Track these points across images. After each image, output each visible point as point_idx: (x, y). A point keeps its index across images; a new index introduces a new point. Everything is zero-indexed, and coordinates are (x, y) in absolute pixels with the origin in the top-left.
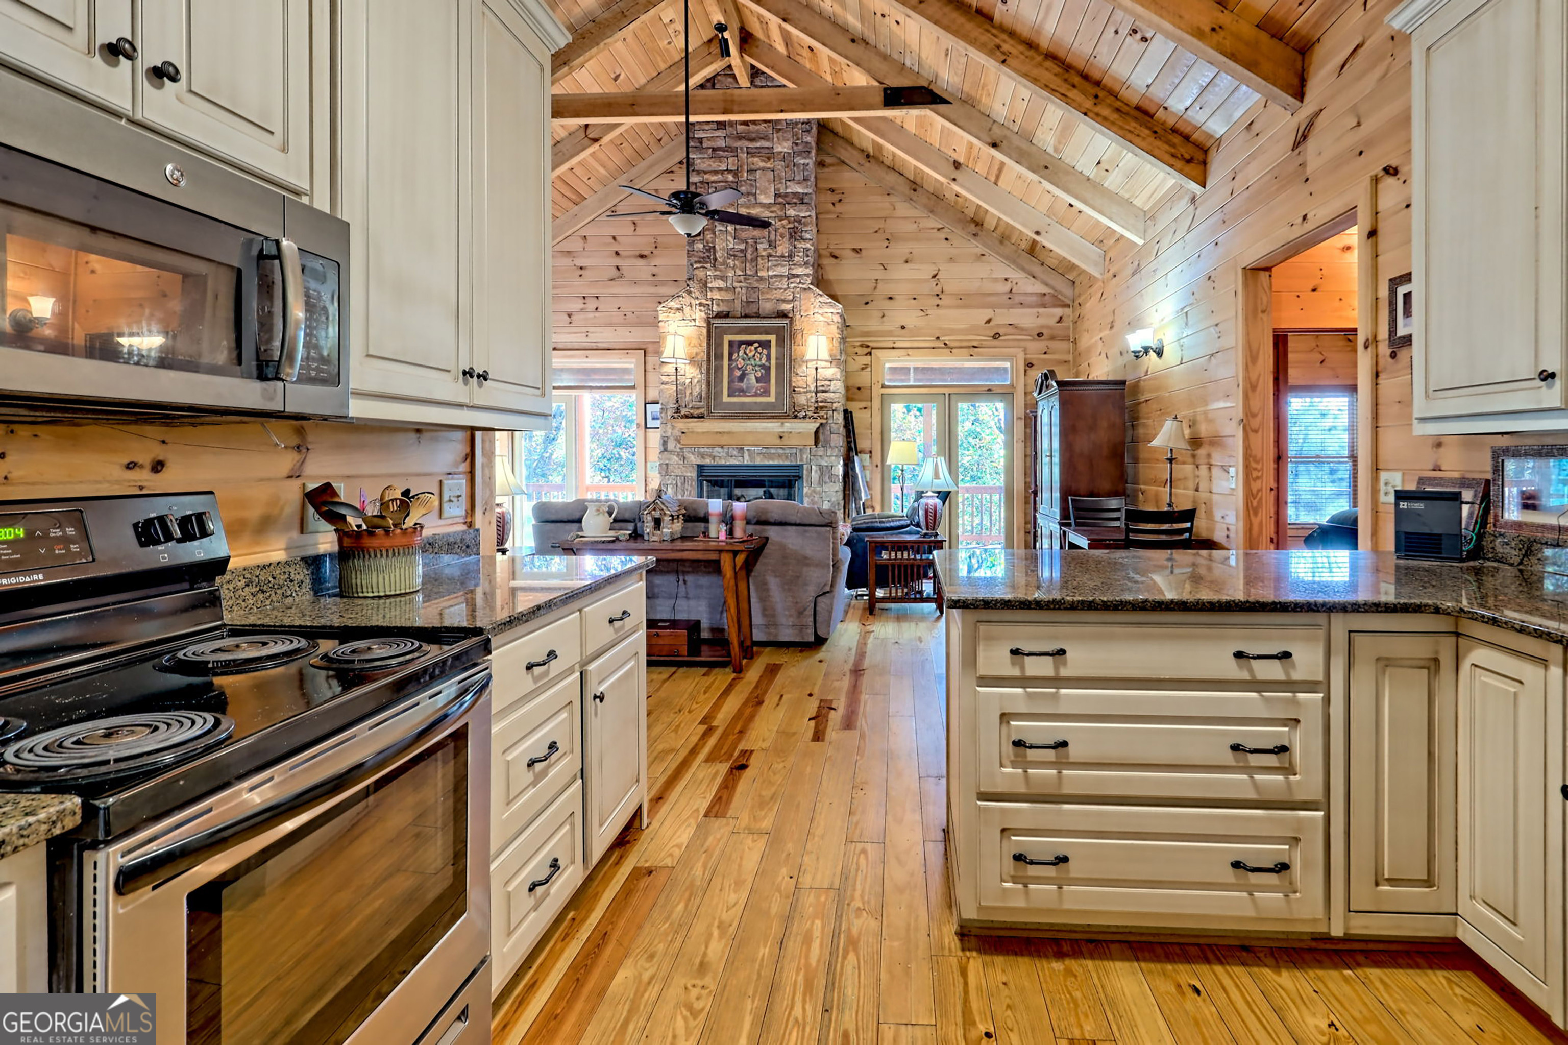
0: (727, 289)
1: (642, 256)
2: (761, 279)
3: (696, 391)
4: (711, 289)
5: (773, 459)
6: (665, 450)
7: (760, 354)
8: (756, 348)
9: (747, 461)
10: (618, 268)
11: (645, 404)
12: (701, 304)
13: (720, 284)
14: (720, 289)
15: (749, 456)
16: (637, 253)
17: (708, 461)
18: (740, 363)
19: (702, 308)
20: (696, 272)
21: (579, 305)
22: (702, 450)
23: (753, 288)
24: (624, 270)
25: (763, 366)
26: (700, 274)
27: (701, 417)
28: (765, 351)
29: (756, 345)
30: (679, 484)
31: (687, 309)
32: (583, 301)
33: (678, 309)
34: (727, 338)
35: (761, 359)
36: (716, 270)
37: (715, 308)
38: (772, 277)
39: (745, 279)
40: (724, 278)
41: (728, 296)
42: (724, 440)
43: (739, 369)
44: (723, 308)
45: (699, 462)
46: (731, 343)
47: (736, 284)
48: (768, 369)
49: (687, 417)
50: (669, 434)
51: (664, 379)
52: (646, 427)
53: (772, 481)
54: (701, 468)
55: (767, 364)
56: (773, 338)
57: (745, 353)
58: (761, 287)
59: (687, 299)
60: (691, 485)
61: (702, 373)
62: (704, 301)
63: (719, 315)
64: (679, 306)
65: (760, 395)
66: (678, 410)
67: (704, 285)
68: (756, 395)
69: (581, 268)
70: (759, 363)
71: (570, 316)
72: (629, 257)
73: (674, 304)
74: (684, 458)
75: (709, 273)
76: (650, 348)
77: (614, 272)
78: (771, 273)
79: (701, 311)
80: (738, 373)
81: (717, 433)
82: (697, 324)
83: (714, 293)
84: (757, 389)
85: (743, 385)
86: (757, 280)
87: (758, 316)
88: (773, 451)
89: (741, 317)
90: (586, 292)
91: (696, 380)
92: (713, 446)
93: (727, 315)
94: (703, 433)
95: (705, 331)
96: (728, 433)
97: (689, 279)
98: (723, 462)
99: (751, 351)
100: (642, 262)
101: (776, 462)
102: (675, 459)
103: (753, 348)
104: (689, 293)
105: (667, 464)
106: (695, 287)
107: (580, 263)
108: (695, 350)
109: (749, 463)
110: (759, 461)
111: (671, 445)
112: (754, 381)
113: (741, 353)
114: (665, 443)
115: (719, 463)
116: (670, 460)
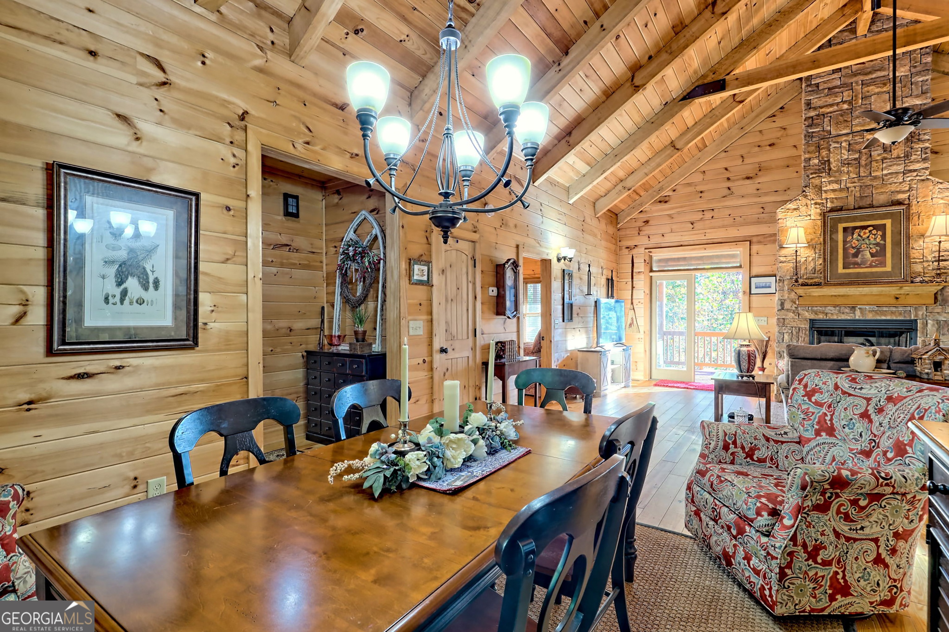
0: (841, 190)
1: (748, 178)
2: (876, 178)
3: (811, 266)
4: (826, 192)
5: (885, 315)
6: (783, 309)
7: (875, 235)
8: (870, 231)
9: (858, 315)
10: (729, 188)
11: (750, 278)
12: (816, 204)
13: (836, 186)
14: (834, 191)
15: (861, 313)
16: (744, 176)
17: (821, 317)
18: (855, 243)
19: (818, 206)
20: (813, 180)
21: (700, 216)
22: (816, 309)
23: (866, 186)
24: (733, 189)
25: (877, 244)
26: (817, 181)
27: (818, 285)
28: (880, 233)
29: (871, 228)
30: (794, 333)
31: (803, 209)
32: (702, 213)
33: (795, 209)
34: (841, 226)
35: (875, 239)
36: (830, 177)
37: (829, 205)
38: (886, 175)
39: (859, 180)
40: (838, 182)
41: (844, 195)
42: (838, 301)
43: (853, 248)
44: (837, 204)
45: (813, 317)
46: (845, 229)
47: (848, 185)
48: (883, 248)
49: (803, 285)
50: (786, 297)
51: (782, 259)
52: (750, 293)
53: (882, 332)
54: (812, 321)
55: (882, 242)
56: (888, 223)
57: (859, 235)
58: (875, 184)
59: (804, 201)
60: (805, 334)
61: (816, 253)
62: (819, 201)
63: (832, 210)
64: (796, 207)
65: (875, 266)
66: (797, 281)
67: (819, 189)
68: (871, 266)
69: (701, 192)
70: (874, 242)
71: (692, 224)
72: (738, 180)
73: (791, 206)
74: (799, 315)
75: (823, 180)
76: (754, 240)
77: (727, 192)
78: (885, 172)
79: (816, 208)
80: (853, 251)
81: (832, 296)
82: (813, 217)
83: (829, 193)
84: (872, 261)
85: (859, 260)
86: (871, 180)
87: (872, 206)
88: (885, 309)
89: (855, 209)
90: (704, 207)
91: (811, 259)
92: (826, 306)
93: (841, 209)
94: (819, 296)
95: (819, 223)
96: (843, 296)
97: (806, 187)
98: (835, 317)
99: (865, 233)
100: (748, 182)
101: (889, 318)
102: (791, 315)
103: (867, 231)
104: (806, 196)
105: (784, 319)
106: (810, 192)
107: (699, 188)
108: (810, 237)
109: (861, 318)
110: (870, 317)
111: (787, 305)
112: (869, 255)
113: (855, 236)
114: (782, 304)
115: (832, 318)
116: (786, 315)
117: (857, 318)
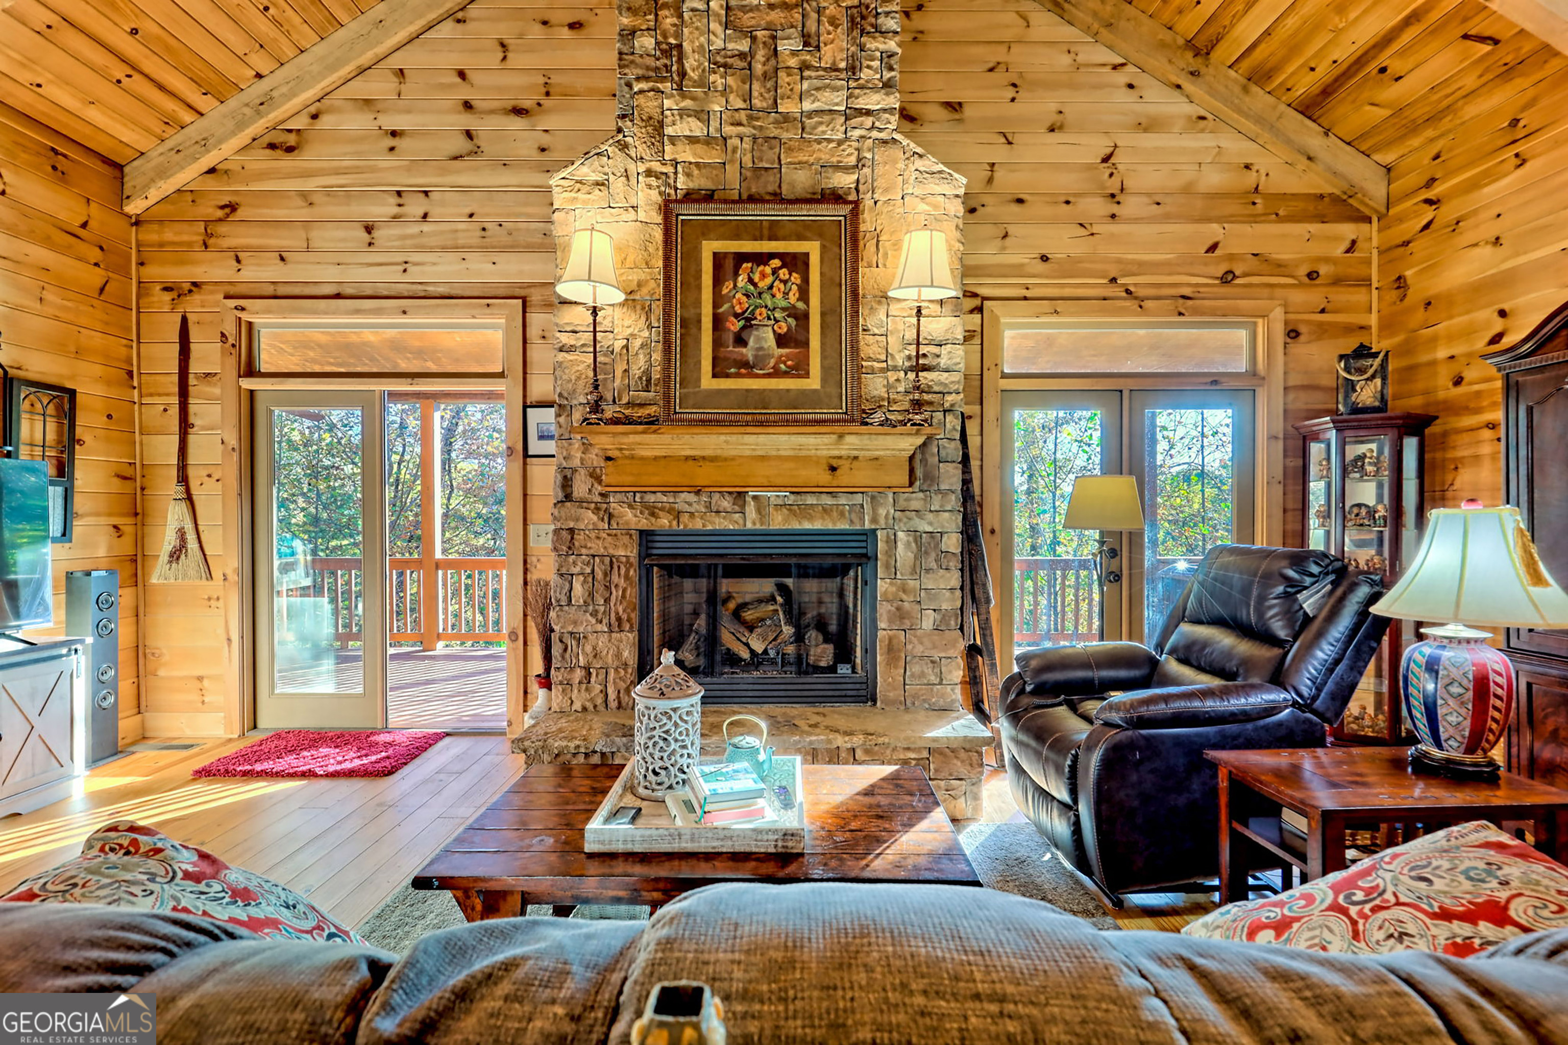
0: (708, 141)
1: (518, 111)
2: (786, 118)
3: (639, 365)
4: (673, 140)
5: (811, 519)
6: (568, 497)
7: (785, 282)
8: (775, 271)
9: (751, 520)
10: (469, 134)
11: (525, 407)
12: (649, 173)
13: (695, 127)
14: (692, 140)
15: (759, 511)
16: (509, 105)
17: (664, 522)
18: (740, 303)
19: (653, 181)
20: (641, 100)
21: (389, 208)
22: (651, 498)
23: (767, 139)
24: (482, 141)
25: (791, 311)
26: (649, 105)
27: (651, 421)
28: (796, 278)
29: (776, 263)
30: (599, 575)
31: (618, 185)
32: (394, 200)
33: (598, 184)
34: (709, 248)
35: (786, 294)
36: (684, 97)
37: (682, 183)
38: (811, 114)
39: (750, 118)
40: (702, 115)
41: (714, 157)
42: (704, 474)
43: (736, 316)
44: (700, 182)
45: (644, 523)
46: (718, 259)
47: (728, 130)
48: (803, 318)
49: (615, 421)
50: (576, 462)
51: (565, 339)
52: (526, 455)
53: (806, 567)
54: (646, 536)
55: (801, 305)
56: (812, 248)
57: (751, 281)
58: (785, 135)
59: (619, 161)
60: (627, 577)
61: (650, 327)
62: (657, 167)
63: (690, 197)
64: (600, 178)
65: (785, 374)
66: (596, 407)
67: (657, 127)
68: (776, 373)
69: (394, 134)
70: (784, 304)
71: (369, 229)
72: (492, 112)
73: (588, 171)
74: (611, 516)
75: (667, 103)
76: (535, 297)
77: (462, 144)
78: (807, 106)
79: (650, 187)
80: (735, 325)
81: (687, 458)
82: (642, 216)
83: (680, 147)
84: (779, 360)
85: (748, 353)
86: (776, 122)
87: (777, 198)
88: (811, 500)
89: (740, 201)
90: (405, 181)
91: (637, 343)
92: (674, 490)
93: (709, 197)
94: (656, 458)
95: (658, 234)
96: (713, 459)
97: (623, 117)
98: (698, 524)
99: (763, 276)
100: (517, 123)
101: (817, 525)
102: (590, 517)
103: (768, 270)
104: (624, 147)
105: (571, 531)
106: (635, 135)
107: (391, 122)
108: (634, 277)
109: (758, 526)
110: (778, 522)
111: (581, 488)
112: (770, 340)
113: (742, 280)
114: (566, 484)
115: (690, 526)
116: (577, 520)
117: (749, 525)
